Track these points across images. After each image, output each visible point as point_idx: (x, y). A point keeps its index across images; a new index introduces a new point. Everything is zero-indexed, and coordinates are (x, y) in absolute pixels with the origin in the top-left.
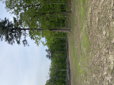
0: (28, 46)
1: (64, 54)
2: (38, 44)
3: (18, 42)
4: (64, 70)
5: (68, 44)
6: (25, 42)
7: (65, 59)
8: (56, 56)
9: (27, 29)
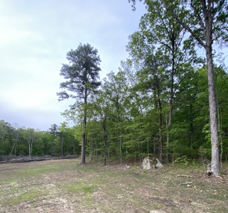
0: (59, 100)
1: (59, 152)
2: (64, 114)
3: (63, 85)
4: (30, 152)
5: (75, 158)
6: (65, 96)
7: (50, 154)
8: (55, 140)
9: (86, 101)
